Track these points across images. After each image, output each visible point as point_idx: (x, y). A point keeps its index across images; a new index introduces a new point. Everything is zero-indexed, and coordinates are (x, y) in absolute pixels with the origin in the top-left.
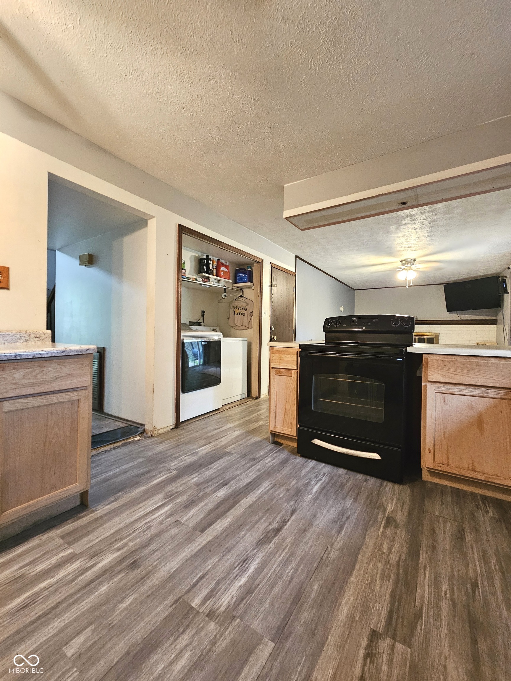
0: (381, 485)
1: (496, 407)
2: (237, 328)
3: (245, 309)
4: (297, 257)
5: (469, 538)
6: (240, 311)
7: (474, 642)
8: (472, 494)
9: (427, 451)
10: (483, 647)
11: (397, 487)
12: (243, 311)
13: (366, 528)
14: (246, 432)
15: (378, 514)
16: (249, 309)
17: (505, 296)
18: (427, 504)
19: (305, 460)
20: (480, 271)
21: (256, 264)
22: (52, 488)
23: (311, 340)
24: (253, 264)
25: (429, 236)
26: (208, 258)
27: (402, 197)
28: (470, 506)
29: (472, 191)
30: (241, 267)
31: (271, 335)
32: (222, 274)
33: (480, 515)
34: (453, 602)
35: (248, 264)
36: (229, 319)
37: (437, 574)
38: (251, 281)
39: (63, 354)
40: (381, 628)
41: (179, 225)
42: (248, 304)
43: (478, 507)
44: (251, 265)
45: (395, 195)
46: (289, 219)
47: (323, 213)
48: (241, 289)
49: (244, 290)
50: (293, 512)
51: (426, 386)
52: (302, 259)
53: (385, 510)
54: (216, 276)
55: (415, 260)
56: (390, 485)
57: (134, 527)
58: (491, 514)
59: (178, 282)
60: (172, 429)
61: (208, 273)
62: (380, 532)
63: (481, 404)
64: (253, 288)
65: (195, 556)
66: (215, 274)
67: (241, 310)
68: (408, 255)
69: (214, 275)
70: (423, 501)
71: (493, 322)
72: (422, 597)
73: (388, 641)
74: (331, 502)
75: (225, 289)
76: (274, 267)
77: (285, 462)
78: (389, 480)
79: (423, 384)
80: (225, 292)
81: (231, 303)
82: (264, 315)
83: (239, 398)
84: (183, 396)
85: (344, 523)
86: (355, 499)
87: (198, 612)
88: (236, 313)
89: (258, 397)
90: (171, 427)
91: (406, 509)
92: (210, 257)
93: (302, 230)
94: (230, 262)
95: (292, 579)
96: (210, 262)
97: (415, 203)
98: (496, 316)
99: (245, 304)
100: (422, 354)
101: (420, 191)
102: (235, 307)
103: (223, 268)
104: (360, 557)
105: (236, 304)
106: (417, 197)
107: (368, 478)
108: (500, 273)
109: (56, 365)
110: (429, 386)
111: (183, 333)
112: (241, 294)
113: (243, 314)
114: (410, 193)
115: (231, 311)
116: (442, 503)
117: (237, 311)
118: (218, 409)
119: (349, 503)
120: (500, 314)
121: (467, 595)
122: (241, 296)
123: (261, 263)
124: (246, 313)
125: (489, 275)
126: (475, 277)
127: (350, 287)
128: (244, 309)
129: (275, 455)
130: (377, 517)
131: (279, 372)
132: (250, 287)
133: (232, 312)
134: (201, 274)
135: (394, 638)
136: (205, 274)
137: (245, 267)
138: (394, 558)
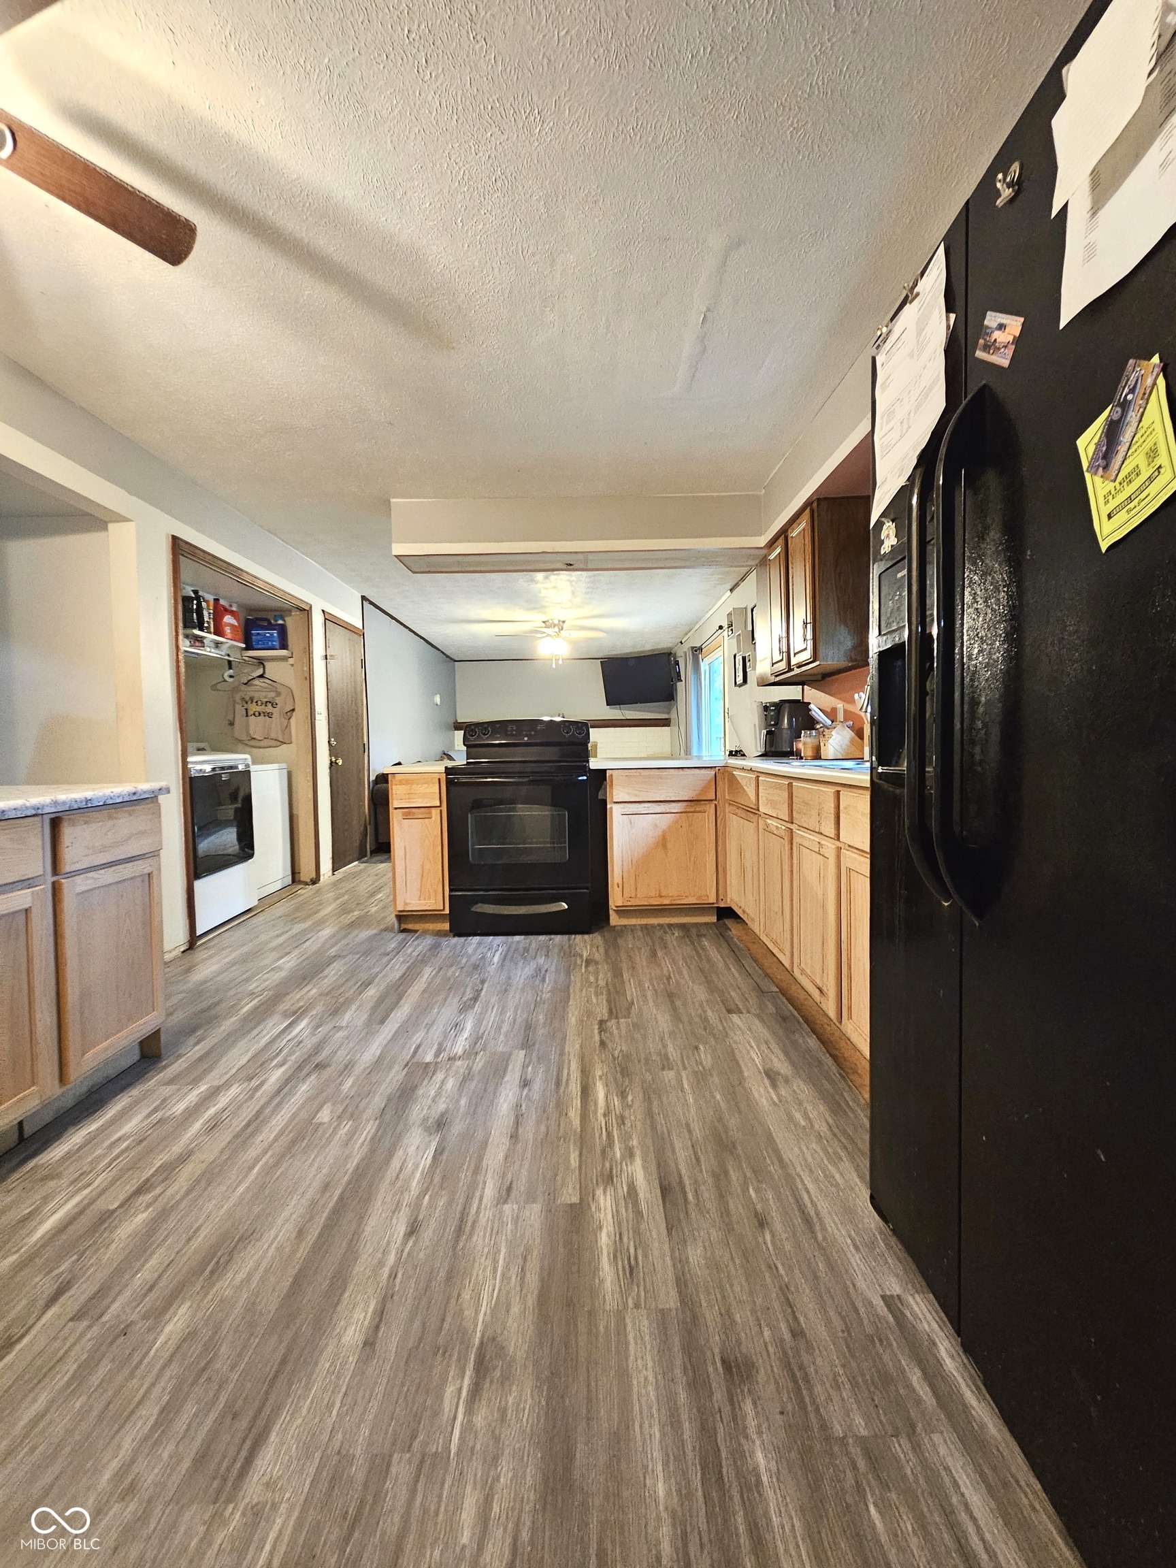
0: (569, 940)
1: (677, 822)
2: (253, 743)
3: (274, 705)
4: (363, 598)
5: (660, 954)
6: (259, 709)
7: (672, 1002)
8: (659, 925)
9: (616, 886)
10: (678, 1003)
11: (586, 937)
12: (269, 709)
13: (568, 974)
14: (341, 928)
15: (576, 960)
16: (283, 703)
17: (679, 684)
18: (620, 941)
19: (463, 939)
20: (648, 645)
21: (295, 613)
22: (129, 1020)
23: (399, 764)
24: (290, 611)
25: (587, 593)
26: (198, 598)
27: (569, 559)
28: (658, 934)
29: (643, 566)
30: (260, 615)
31: (331, 756)
32: (228, 630)
33: (668, 938)
34: (656, 991)
35: (275, 610)
36: (232, 724)
37: (640, 981)
38: (284, 646)
39: (135, 798)
40: (606, 1017)
41: (174, 538)
42: (279, 694)
43: (665, 932)
44: (282, 612)
45: (562, 555)
46: (401, 558)
47: (459, 558)
48: (261, 662)
49: (265, 663)
50: (483, 982)
51: (611, 808)
52: (371, 603)
53: (581, 956)
54: (215, 634)
55: (564, 622)
56: (579, 937)
57: (275, 1048)
58: (676, 934)
59: (177, 655)
60: (183, 952)
61: (201, 629)
62: (583, 970)
63: (664, 821)
64: (291, 661)
65: (394, 1039)
66: (212, 630)
67: (263, 707)
68: (554, 615)
69: (210, 633)
70: (616, 940)
71: (666, 723)
72: (632, 995)
73: (613, 1021)
74: (520, 964)
75: (230, 662)
76: (329, 619)
77: (435, 948)
78: (576, 933)
79: (608, 806)
80: (230, 668)
81: (235, 690)
82: (318, 717)
83: (278, 886)
84: (198, 884)
85: (545, 975)
86: (547, 956)
87: (436, 1063)
88: (250, 712)
89: (315, 881)
90: (182, 949)
91: (602, 950)
92: (200, 593)
93: (414, 572)
94: (239, 605)
95: (515, 1020)
96: (204, 604)
97: (582, 566)
98: (669, 713)
99: (272, 695)
100: (605, 770)
101: (590, 557)
102: (247, 699)
103: (228, 619)
104: (571, 991)
105: (249, 692)
106: (586, 562)
107: (553, 936)
108: (671, 648)
109: (126, 815)
110: (615, 807)
111: (190, 759)
112: (260, 672)
113: (270, 715)
114: (581, 557)
115: (238, 707)
116: (634, 937)
117: (253, 708)
118: (249, 910)
119: (541, 960)
120: (674, 710)
121: (664, 983)
122: (261, 676)
123: (306, 612)
124: (276, 711)
125: (659, 650)
126: (642, 652)
127: (447, 656)
128: (269, 705)
129: (415, 943)
130: (576, 963)
131: (409, 813)
132: (284, 659)
133: (240, 710)
134: (188, 631)
135: (617, 1018)
136: (197, 632)
137: (270, 616)
138: (602, 983)
